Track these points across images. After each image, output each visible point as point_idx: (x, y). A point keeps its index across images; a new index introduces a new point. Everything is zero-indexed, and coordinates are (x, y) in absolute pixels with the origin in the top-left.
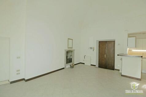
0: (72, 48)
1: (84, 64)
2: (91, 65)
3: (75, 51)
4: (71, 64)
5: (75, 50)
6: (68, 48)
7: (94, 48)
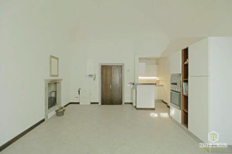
0: (57, 76)
1: (79, 103)
2: (92, 103)
3: (62, 82)
4: (56, 108)
5: (61, 80)
6: (52, 76)
7: (95, 75)
